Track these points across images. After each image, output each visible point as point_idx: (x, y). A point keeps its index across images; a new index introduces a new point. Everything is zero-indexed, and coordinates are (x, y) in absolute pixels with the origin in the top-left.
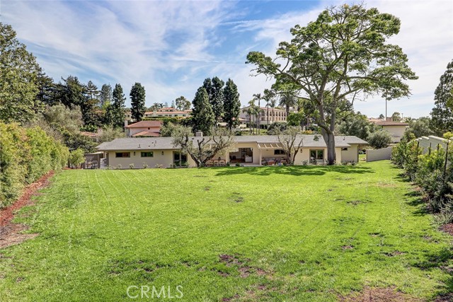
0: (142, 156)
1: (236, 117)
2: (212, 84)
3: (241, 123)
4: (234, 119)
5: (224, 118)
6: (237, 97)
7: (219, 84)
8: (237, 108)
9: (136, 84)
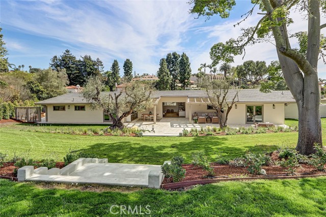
0: (76, 109)
1: (188, 79)
2: (172, 57)
3: (192, 84)
4: (186, 81)
5: (179, 80)
6: (189, 66)
7: (177, 57)
8: (188, 73)
9: (127, 60)
